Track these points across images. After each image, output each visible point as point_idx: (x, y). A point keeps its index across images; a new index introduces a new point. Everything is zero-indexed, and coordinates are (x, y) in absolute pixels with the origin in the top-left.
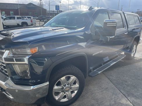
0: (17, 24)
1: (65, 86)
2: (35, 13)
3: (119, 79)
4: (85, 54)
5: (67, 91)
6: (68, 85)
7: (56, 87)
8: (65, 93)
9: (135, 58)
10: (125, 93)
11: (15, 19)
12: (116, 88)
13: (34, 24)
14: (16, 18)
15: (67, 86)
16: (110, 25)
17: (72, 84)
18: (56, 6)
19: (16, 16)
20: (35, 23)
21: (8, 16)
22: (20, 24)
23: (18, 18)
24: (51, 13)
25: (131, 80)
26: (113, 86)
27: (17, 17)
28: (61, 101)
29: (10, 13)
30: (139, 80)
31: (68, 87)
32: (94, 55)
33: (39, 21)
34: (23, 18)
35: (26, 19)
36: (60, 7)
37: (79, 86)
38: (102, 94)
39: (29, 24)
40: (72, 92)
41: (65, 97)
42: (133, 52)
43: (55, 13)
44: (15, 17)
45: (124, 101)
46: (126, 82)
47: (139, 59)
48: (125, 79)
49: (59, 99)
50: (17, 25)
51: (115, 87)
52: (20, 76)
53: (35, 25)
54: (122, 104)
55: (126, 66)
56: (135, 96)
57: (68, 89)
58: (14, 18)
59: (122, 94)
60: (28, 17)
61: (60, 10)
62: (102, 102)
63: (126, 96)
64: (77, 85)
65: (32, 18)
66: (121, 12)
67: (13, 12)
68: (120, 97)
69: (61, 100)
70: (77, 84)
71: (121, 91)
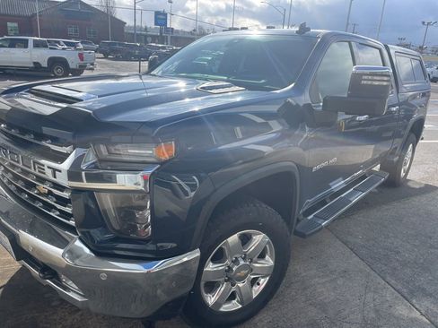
0: (34, 63)
1: (236, 262)
2: (89, 32)
3: (373, 245)
4: (293, 165)
5: (241, 279)
6: (244, 259)
7: (210, 267)
8: (233, 285)
9: (409, 184)
10: (399, 287)
11: (26, 46)
12: (372, 272)
13: (89, 66)
14: (31, 44)
15: (242, 262)
16: (369, 82)
17: (255, 259)
18: (157, 13)
19: (31, 39)
20: (92, 64)
21: (6, 37)
22: (45, 64)
23: (37, 45)
24: (138, 35)
25: (409, 246)
26: (362, 265)
27: (34, 40)
28: (222, 309)
29: (6, 26)
30: (432, 247)
31: (244, 267)
32: (317, 171)
33: (102, 55)
34: (53, 45)
35: (63, 49)
36: (169, 16)
37: (275, 262)
38: (335, 288)
39: (72, 66)
40: (254, 282)
41: (233, 296)
42: (406, 164)
43: (151, 36)
44: (27, 40)
45: (403, 310)
46: (398, 253)
47: (422, 186)
48: (393, 243)
49: (218, 304)
50: (32, 65)
51: (368, 269)
52: (114, 229)
53: (92, 69)
54: (397, 318)
55: (386, 207)
56: (431, 295)
57: (243, 272)
58: (25, 44)
59: (393, 290)
60: (66, 43)
61: (168, 26)
62: (340, 312)
63: (406, 295)
64: (269, 261)
65: (81, 46)
66: (381, 45)
67: (16, 25)
68: (388, 299)
69: (220, 306)
70: (267, 257)
71: (388, 279)
